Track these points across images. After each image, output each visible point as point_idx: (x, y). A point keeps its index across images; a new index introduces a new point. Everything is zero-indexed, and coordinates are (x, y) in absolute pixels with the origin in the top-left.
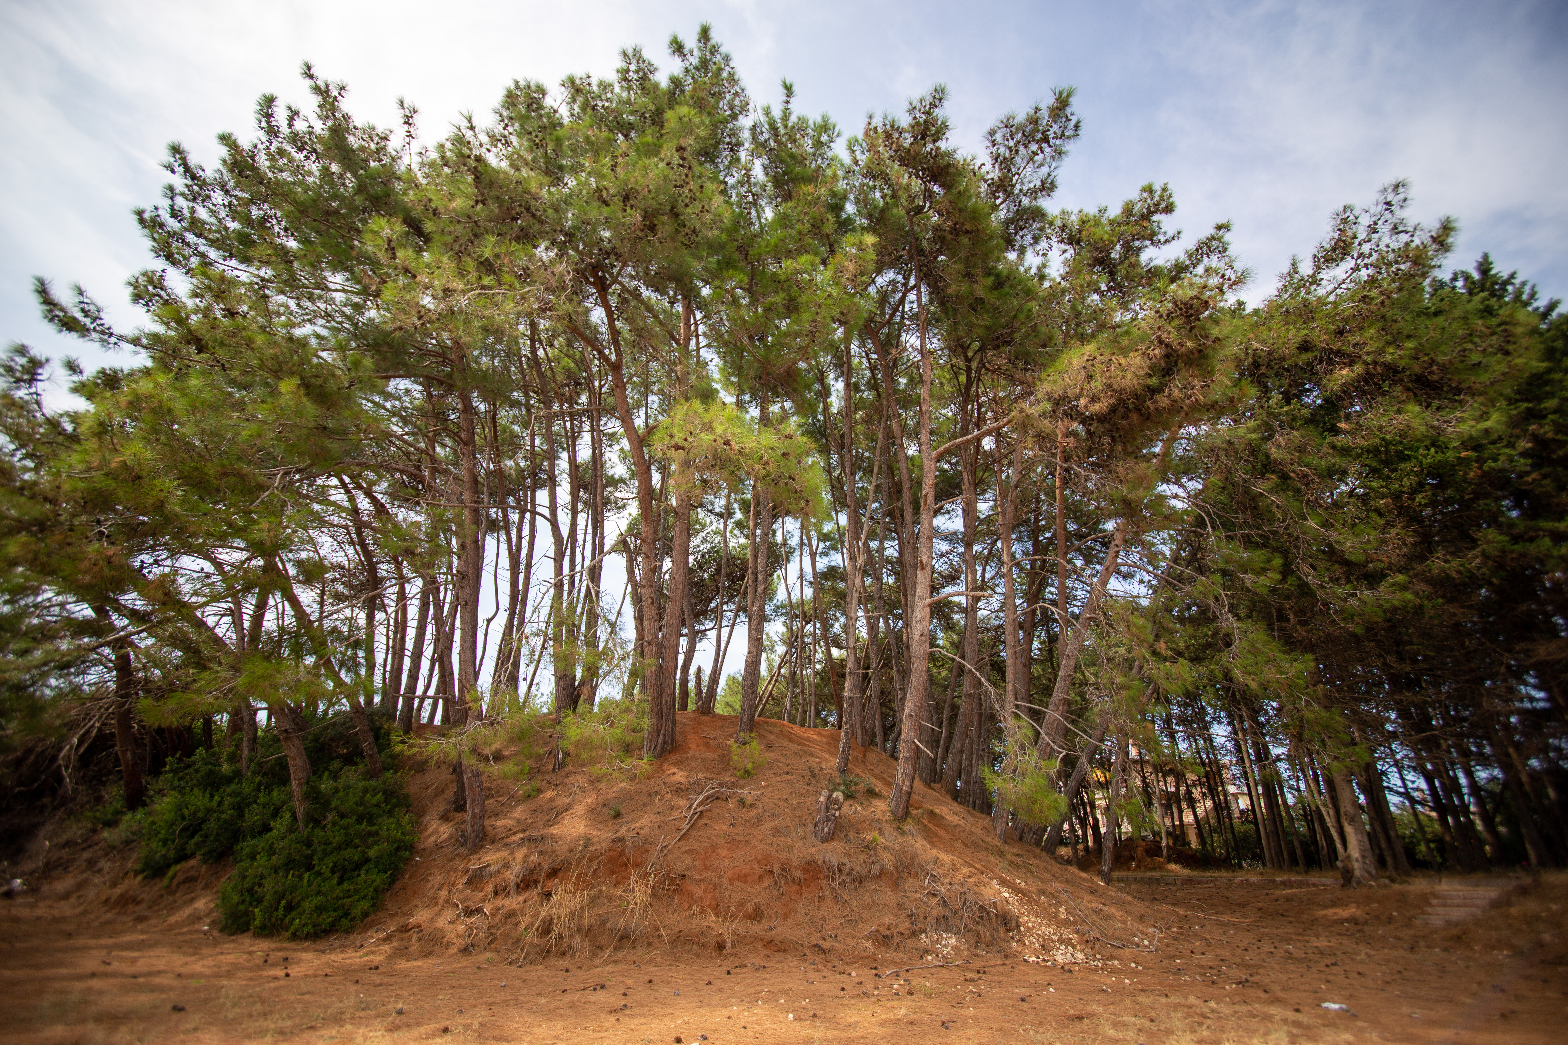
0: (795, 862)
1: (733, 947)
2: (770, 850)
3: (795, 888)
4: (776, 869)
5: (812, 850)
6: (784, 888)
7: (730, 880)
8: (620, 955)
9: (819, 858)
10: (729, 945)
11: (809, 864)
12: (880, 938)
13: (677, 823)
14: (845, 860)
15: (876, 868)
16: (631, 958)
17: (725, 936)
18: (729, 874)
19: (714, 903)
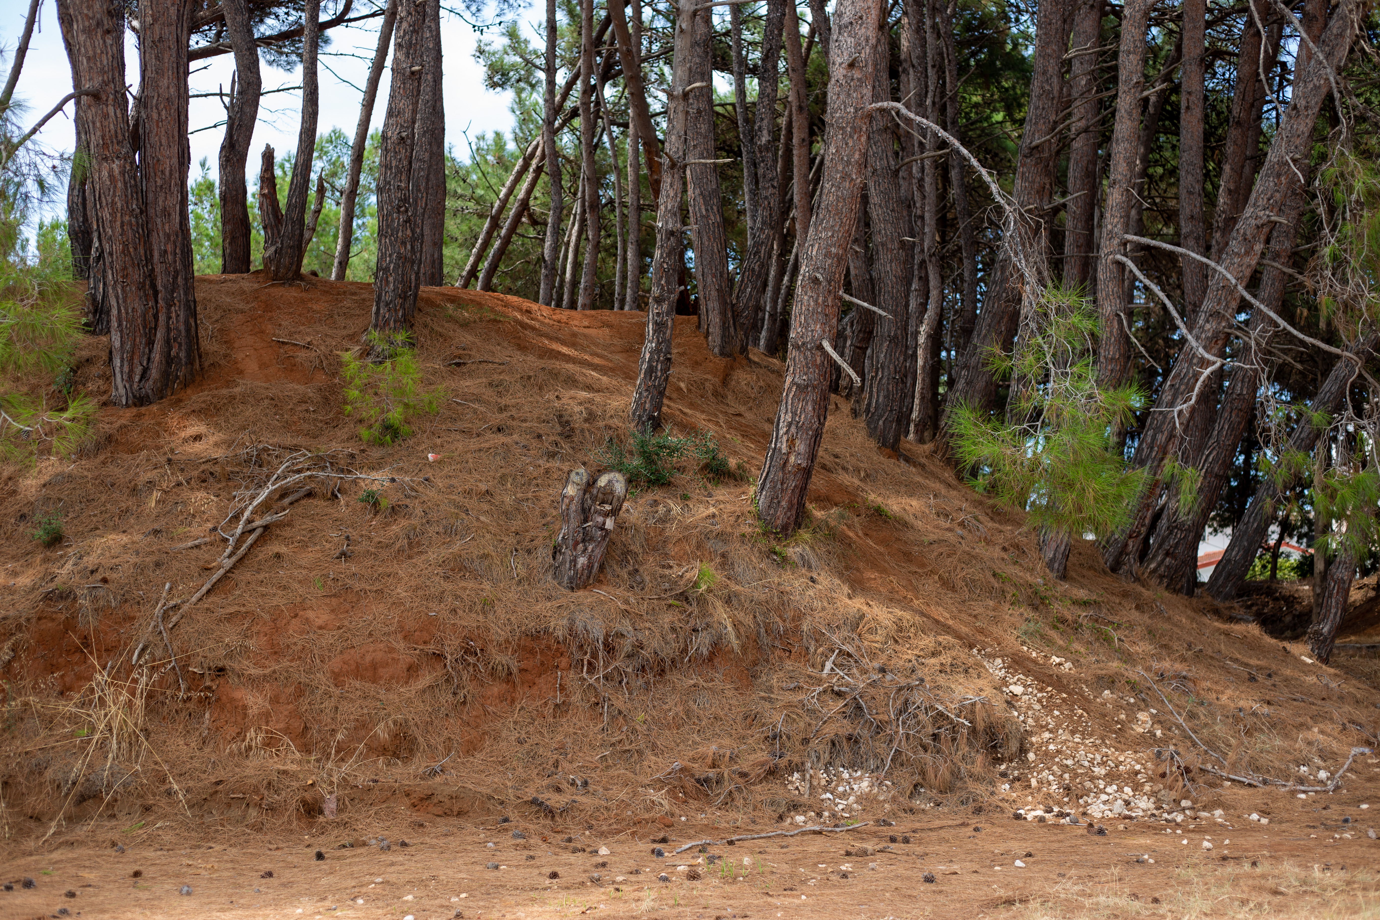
0: (498, 633)
1: (340, 810)
2: (435, 609)
3: (496, 689)
4: (452, 647)
5: (542, 607)
6: (470, 688)
7: (337, 679)
8: (81, 831)
9: (559, 625)
10: (330, 805)
11: (535, 636)
12: (690, 783)
13: (203, 555)
14: (626, 626)
15: (702, 643)
16: (105, 835)
17: (323, 789)
18: (336, 663)
19: (297, 725)
